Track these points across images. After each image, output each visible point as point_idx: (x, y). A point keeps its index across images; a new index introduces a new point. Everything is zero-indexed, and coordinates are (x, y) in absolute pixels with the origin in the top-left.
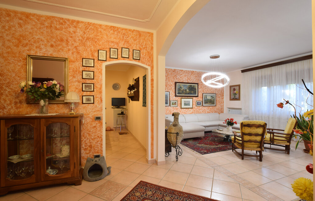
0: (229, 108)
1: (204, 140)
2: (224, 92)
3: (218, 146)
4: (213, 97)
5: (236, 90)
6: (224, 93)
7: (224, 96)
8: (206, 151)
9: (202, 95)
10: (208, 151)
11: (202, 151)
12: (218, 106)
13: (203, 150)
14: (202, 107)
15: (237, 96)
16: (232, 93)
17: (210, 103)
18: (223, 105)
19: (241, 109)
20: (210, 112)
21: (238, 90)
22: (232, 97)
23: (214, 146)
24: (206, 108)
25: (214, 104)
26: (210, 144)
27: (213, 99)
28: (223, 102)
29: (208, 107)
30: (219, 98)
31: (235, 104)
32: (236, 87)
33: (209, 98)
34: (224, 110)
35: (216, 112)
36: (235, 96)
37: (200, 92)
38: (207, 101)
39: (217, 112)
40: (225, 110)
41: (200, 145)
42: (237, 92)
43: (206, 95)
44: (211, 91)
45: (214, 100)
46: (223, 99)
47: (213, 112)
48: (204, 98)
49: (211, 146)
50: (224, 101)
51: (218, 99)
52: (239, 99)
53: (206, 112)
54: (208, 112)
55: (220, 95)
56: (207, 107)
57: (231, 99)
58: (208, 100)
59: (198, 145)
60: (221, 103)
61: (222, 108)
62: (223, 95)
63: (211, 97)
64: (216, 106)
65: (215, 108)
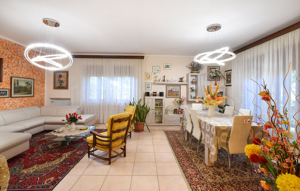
0: (52, 99)
1: (30, 156)
2: (44, 78)
3: (64, 158)
4: (29, 84)
5: (63, 77)
6: (44, 80)
7: (46, 84)
8: (52, 179)
9: (9, 79)
10: (56, 177)
11: (46, 183)
12: (37, 96)
13: (45, 178)
14: (10, 98)
15: (64, 84)
16: (57, 80)
17: (24, 93)
18: (44, 95)
19: (69, 99)
20: (24, 105)
21: (66, 78)
22: (58, 84)
23: (58, 161)
24: (16, 101)
25: (31, 94)
26: (49, 159)
27: (30, 86)
28: (44, 92)
29: (21, 98)
30: (38, 85)
31: (61, 93)
32: (62, 74)
33: (22, 84)
34: (45, 101)
35: (33, 105)
36: (61, 85)
37: (5, 74)
38: (19, 90)
39: (35, 105)
40: (47, 101)
41: (31, 170)
42: (64, 80)
43: (18, 80)
44: (26, 75)
45: (31, 88)
46: (43, 87)
47: (28, 106)
48: (15, 85)
49: (53, 163)
50: (44, 90)
51: (36, 87)
52: (66, 88)
53: (18, 106)
54: (21, 107)
55: (39, 82)
56: (18, 99)
57: (55, 88)
58: (21, 87)
59: (25, 171)
60: (41, 92)
61: (42, 99)
62: (44, 82)
63: (26, 83)
64: (34, 96)
65: (33, 100)
